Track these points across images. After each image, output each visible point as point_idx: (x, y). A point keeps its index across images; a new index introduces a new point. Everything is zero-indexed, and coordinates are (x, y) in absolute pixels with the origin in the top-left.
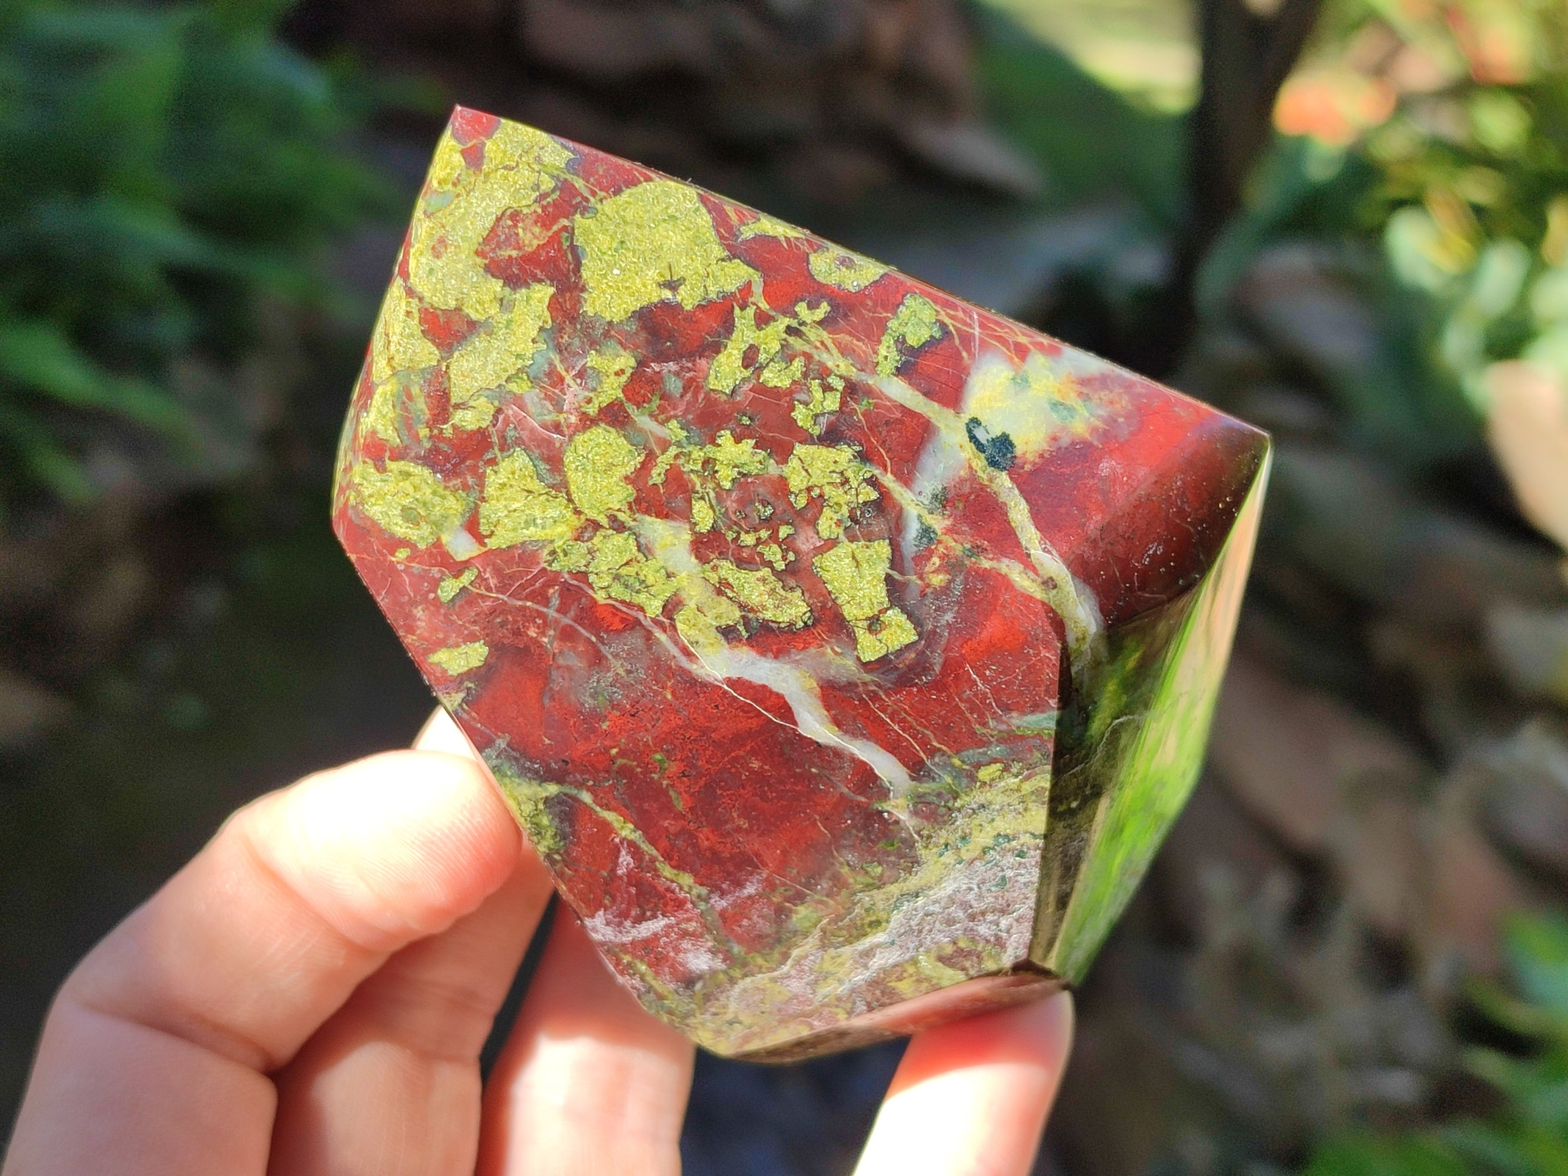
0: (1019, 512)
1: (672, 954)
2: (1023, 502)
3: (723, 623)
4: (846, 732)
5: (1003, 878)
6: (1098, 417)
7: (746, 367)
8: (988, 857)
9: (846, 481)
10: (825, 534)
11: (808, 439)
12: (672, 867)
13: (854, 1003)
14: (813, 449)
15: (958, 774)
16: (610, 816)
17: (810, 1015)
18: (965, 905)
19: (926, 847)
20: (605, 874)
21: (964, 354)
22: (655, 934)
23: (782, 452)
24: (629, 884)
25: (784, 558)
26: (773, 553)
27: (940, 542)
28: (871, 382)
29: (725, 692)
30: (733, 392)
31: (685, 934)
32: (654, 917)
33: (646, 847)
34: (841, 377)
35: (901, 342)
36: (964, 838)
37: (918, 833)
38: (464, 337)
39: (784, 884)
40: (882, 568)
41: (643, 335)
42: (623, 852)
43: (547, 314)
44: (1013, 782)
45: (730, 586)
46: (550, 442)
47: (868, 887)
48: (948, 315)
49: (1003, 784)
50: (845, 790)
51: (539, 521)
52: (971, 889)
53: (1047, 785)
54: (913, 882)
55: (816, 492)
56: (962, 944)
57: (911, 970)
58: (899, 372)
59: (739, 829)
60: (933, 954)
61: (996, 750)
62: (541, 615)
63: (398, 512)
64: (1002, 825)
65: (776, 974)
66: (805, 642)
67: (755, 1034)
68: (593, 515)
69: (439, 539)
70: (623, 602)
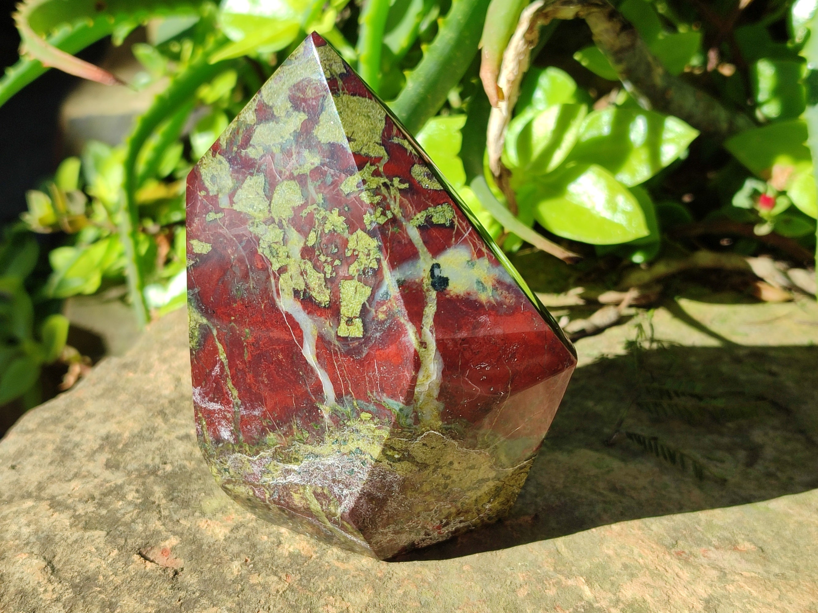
0: (430, 310)
1: (217, 424)
2: (435, 308)
3: (297, 287)
4: (319, 363)
5: (353, 470)
6: (496, 300)
7: (357, 187)
8: (350, 456)
9: (368, 255)
10: (351, 272)
11: (364, 230)
12: (233, 384)
13: (274, 492)
14: (364, 234)
15: (353, 409)
16: (220, 346)
17: (256, 486)
18: (333, 473)
19: (329, 436)
20: (208, 371)
21: (454, 239)
22: (214, 410)
23: (352, 228)
24: (214, 381)
25: (331, 274)
26: (328, 269)
27: (390, 300)
28: (404, 223)
29: (283, 317)
30: (348, 194)
31: (225, 417)
32: (217, 402)
33: (227, 368)
34: (393, 214)
35: (429, 219)
36: (345, 441)
37: (329, 427)
38: (268, 120)
39: (270, 419)
40: (364, 299)
41: (328, 153)
42: (218, 366)
43: (300, 126)
44: (373, 426)
45: (307, 275)
46: (275, 178)
47: (300, 441)
48: (458, 221)
49: (368, 425)
50: (309, 390)
51: (255, 207)
52: (338, 467)
53: (386, 437)
54: (318, 450)
55: (356, 253)
56: (325, 491)
57: (302, 491)
58: (419, 227)
59: (263, 382)
60: (312, 489)
61: (372, 407)
62: (236, 245)
63: (210, 176)
64: (362, 445)
65: (251, 458)
66: (321, 313)
67: (232, 482)
68: (274, 216)
69: (218, 194)
70: (266, 257)
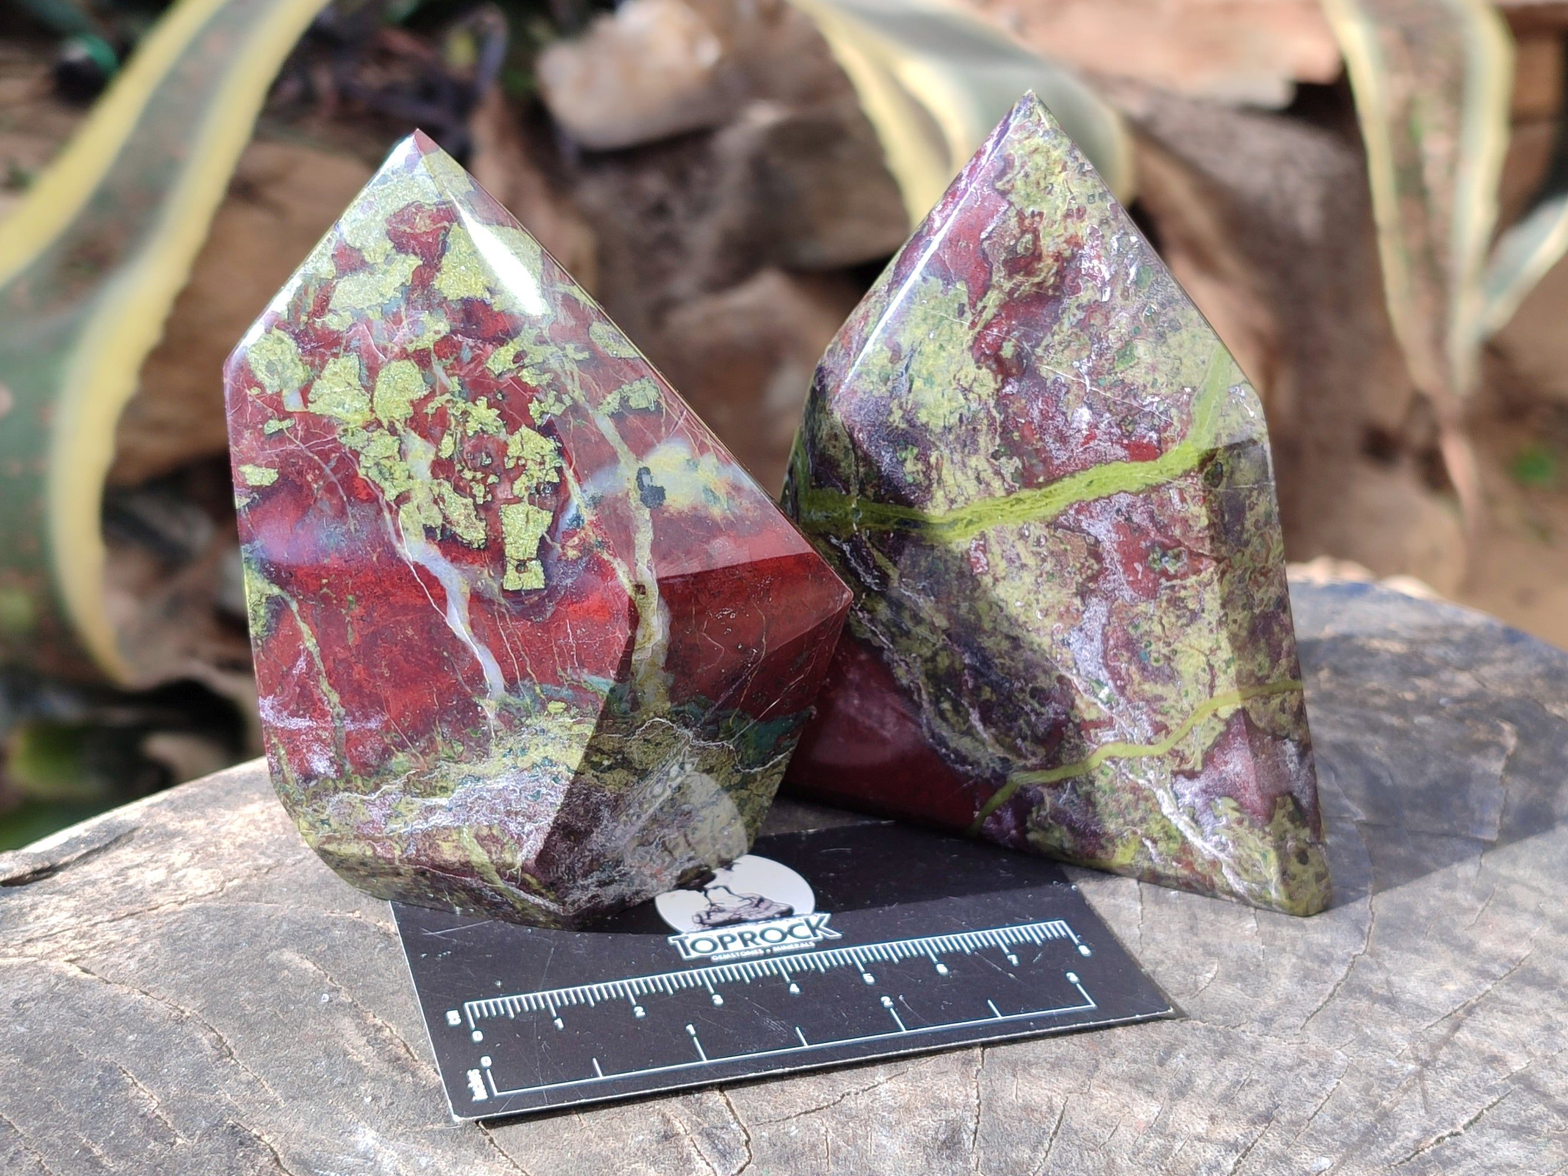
0: (644, 537)
1: (305, 751)
2: (651, 533)
3: (430, 523)
4: (475, 635)
5: (539, 792)
6: (733, 513)
7: (514, 362)
8: (534, 772)
9: (543, 463)
10: (516, 492)
11: (531, 426)
12: (330, 685)
13: (409, 845)
14: (532, 432)
15: (535, 699)
16: (304, 628)
17: (377, 840)
18: (507, 802)
19: (497, 746)
20: (285, 669)
21: (663, 429)
22: (300, 730)
23: (512, 426)
24: (297, 684)
25: (484, 497)
26: (479, 490)
27: (583, 528)
28: (590, 411)
29: (411, 571)
30: (500, 374)
31: (318, 739)
32: (303, 716)
33: (318, 661)
34: (572, 398)
35: (624, 400)
36: (523, 750)
37: (496, 732)
38: (356, 270)
39: (396, 731)
40: (542, 531)
41: (461, 315)
42: (302, 658)
43: (410, 276)
44: (569, 721)
45: (444, 501)
46: (376, 358)
47: (449, 758)
48: (666, 401)
49: (561, 720)
50: (460, 678)
51: (346, 406)
52: (515, 791)
53: (590, 734)
54: (479, 769)
55: (522, 462)
56: (495, 832)
57: (455, 837)
58: (612, 416)
59: (382, 675)
60: (473, 831)
61: (565, 692)
62: (320, 468)
63: (265, 363)
64: (551, 751)
65: (366, 798)
66: (474, 558)
67: (336, 839)
68: (381, 417)
69: (281, 391)
70: (374, 482)
